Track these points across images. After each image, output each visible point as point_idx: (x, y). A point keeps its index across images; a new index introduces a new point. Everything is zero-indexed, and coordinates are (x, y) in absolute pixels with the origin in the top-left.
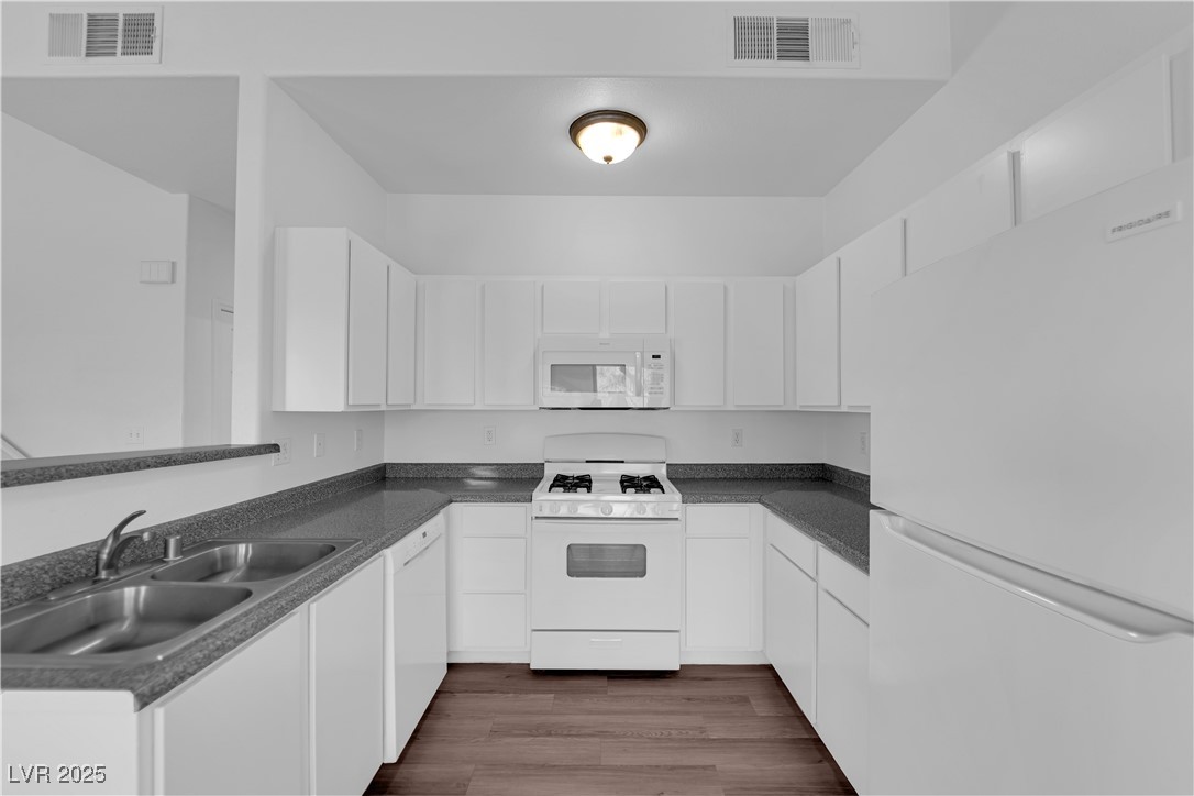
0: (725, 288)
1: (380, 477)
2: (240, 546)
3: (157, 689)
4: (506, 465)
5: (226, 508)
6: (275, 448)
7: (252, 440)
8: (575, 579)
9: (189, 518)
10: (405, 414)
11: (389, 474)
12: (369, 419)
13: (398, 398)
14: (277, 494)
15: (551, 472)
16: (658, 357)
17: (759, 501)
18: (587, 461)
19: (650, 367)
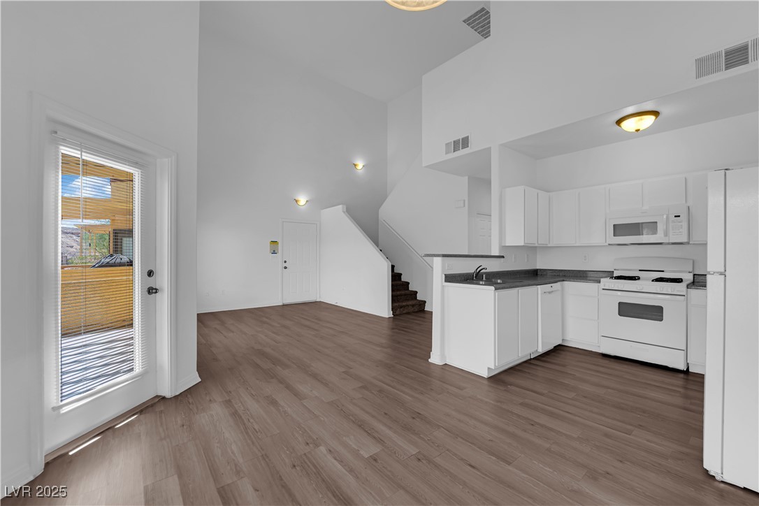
1: (535, 274)
6: (503, 257)
7: (495, 252)
8: (624, 318)
10: (545, 248)
12: (531, 249)
13: (542, 241)
15: (618, 274)
16: (679, 216)
18: (640, 271)
19: (673, 222)
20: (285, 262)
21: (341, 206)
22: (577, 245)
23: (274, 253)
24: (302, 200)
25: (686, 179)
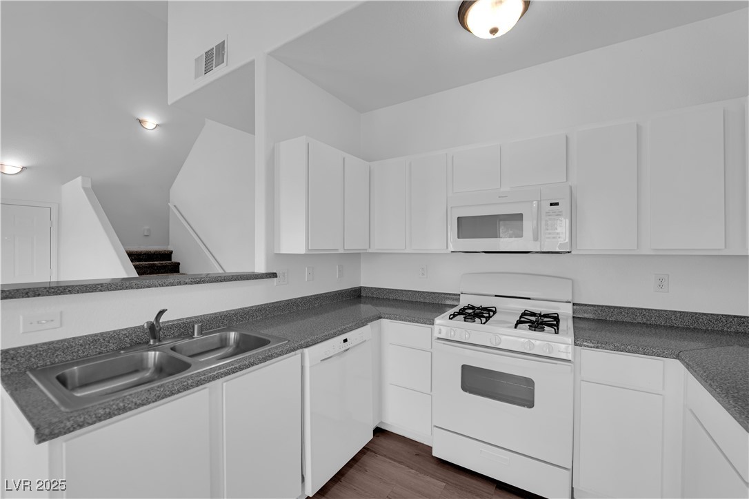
0: (639, 128)
1: (356, 295)
2: (231, 333)
3: (56, 431)
4: (434, 293)
5: (241, 309)
6: (274, 275)
7: (260, 268)
8: (467, 394)
9: (216, 314)
11: (363, 294)
14: (277, 302)
15: (464, 302)
16: (557, 204)
17: (677, 357)
18: (496, 296)
19: (548, 214)
21: (80, 178)
22: (406, 251)
25: (567, 137)
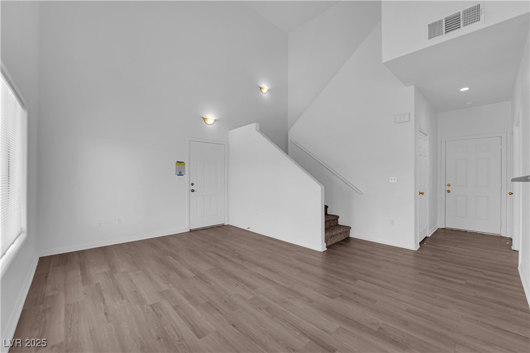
20: (192, 184)
21: (254, 124)
23: (180, 174)
24: (211, 119)
